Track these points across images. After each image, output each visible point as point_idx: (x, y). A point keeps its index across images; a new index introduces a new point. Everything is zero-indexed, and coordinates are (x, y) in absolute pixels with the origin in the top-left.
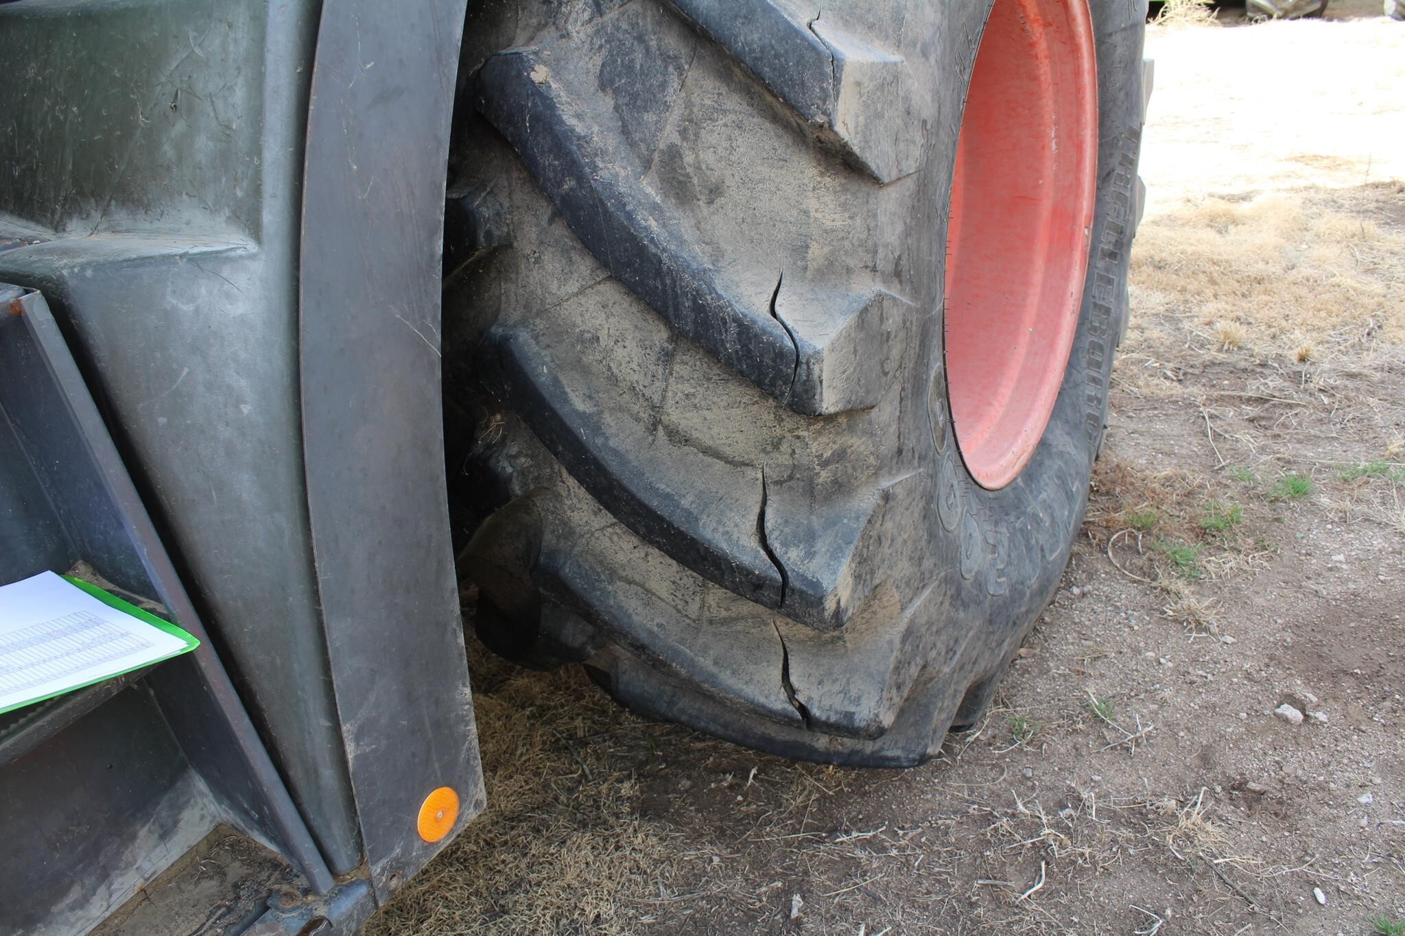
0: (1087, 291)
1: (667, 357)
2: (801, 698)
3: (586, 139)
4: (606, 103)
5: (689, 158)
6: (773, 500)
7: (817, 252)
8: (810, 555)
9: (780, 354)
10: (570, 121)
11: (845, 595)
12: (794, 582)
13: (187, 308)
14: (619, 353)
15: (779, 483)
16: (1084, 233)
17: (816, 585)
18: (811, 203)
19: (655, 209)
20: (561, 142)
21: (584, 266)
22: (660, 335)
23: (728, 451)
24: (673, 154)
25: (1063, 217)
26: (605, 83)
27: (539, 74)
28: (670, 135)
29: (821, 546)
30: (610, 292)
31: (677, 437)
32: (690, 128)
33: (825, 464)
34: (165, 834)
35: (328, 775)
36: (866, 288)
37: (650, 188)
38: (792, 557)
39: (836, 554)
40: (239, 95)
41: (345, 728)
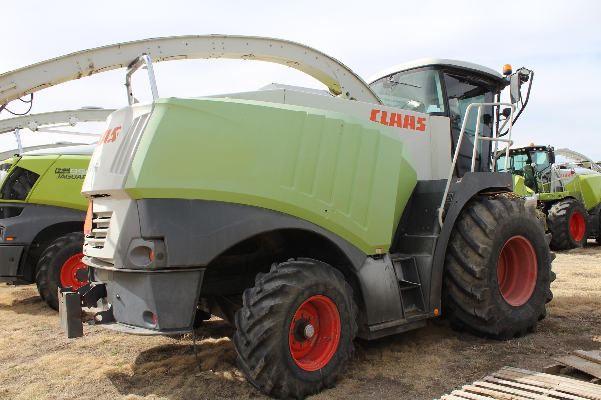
0: (536, 286)
1: (463, 272)
2: (476, 313)
3: (458, 252)
4: (460, 249)
5: (467, 254)
6: (473, 287)
7: (478, 263)
8: (476, 292)
9: (473, 270)
10: (456, 250)
11: (479, 298)
12: (474, 294)
13: (425, 260)
14: (459, 272)
15: (474, 286)
16: (536, 277)
17: (476, 295)
18: (477, 259)
19: (463, 258)
20: (456, 252)
21: (457, 263)
22: (463, 270)
23: (468, 282)
24: (465, 254)
25: (532, 274)
26: (460, 247)
27: (454, 246)
28: (465, 252)
29: (477, 292)
30: (459, 266)
31: (464, 280)
32: (467, 252)
33: (478, 284)
34: (411, 308)
35: (428, 301)
36: (483, 267)
37: (463, 257)
38: (474, 292)
39: (479, 293)
40: (431, 245)
41: (431, 297)
